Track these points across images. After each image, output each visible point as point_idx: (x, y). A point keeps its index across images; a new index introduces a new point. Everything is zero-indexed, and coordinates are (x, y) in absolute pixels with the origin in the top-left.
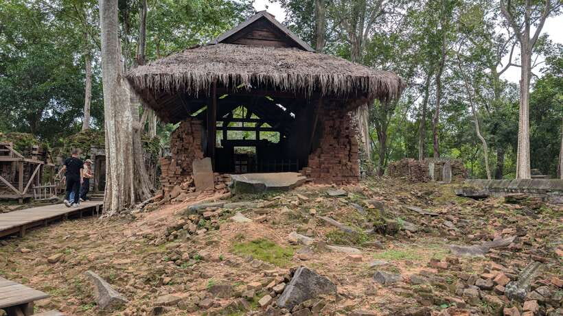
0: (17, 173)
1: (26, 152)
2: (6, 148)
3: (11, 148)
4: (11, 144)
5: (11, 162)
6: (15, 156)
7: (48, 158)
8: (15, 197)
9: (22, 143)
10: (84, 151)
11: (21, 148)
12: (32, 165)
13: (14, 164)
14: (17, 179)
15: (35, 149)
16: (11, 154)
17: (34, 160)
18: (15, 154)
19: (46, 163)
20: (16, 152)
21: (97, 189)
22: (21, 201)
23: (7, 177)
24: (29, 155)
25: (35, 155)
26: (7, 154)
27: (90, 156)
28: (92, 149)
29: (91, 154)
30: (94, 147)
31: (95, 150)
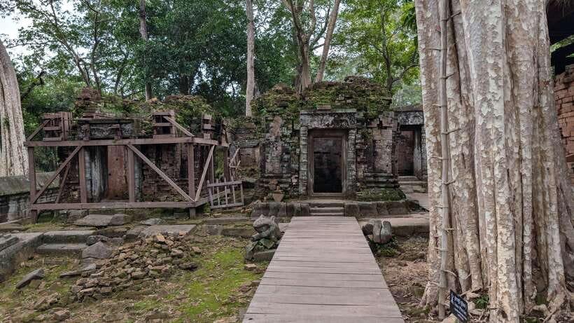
0: (184, 162)
1: (194, 126)
2: (165, 121)
3: (173, 120)
4: (172, 113)
5: (174, 145)
6: (180, 134)
7: (222, 134)
8: (183, 205)
9: (187, 112)
10: (287, 121)
11: (187, 121)
12: (202, 147)
13: (179, 146)
14: (183, 173)
15: (206, 121)
16: (173, 131)
17: (206, 140)
18: (178, 130)
19: (220, 143)
20: (180, 127)
21: (312, 190)
22: (193, 213)
23: (170, 169)
24: (199, 132)
25: (207, 131)
26: (166, 130)
27: (299, 131)
28: (302, 117)
29: (301, 126)
30: (306, 113)
31: (308, 118)
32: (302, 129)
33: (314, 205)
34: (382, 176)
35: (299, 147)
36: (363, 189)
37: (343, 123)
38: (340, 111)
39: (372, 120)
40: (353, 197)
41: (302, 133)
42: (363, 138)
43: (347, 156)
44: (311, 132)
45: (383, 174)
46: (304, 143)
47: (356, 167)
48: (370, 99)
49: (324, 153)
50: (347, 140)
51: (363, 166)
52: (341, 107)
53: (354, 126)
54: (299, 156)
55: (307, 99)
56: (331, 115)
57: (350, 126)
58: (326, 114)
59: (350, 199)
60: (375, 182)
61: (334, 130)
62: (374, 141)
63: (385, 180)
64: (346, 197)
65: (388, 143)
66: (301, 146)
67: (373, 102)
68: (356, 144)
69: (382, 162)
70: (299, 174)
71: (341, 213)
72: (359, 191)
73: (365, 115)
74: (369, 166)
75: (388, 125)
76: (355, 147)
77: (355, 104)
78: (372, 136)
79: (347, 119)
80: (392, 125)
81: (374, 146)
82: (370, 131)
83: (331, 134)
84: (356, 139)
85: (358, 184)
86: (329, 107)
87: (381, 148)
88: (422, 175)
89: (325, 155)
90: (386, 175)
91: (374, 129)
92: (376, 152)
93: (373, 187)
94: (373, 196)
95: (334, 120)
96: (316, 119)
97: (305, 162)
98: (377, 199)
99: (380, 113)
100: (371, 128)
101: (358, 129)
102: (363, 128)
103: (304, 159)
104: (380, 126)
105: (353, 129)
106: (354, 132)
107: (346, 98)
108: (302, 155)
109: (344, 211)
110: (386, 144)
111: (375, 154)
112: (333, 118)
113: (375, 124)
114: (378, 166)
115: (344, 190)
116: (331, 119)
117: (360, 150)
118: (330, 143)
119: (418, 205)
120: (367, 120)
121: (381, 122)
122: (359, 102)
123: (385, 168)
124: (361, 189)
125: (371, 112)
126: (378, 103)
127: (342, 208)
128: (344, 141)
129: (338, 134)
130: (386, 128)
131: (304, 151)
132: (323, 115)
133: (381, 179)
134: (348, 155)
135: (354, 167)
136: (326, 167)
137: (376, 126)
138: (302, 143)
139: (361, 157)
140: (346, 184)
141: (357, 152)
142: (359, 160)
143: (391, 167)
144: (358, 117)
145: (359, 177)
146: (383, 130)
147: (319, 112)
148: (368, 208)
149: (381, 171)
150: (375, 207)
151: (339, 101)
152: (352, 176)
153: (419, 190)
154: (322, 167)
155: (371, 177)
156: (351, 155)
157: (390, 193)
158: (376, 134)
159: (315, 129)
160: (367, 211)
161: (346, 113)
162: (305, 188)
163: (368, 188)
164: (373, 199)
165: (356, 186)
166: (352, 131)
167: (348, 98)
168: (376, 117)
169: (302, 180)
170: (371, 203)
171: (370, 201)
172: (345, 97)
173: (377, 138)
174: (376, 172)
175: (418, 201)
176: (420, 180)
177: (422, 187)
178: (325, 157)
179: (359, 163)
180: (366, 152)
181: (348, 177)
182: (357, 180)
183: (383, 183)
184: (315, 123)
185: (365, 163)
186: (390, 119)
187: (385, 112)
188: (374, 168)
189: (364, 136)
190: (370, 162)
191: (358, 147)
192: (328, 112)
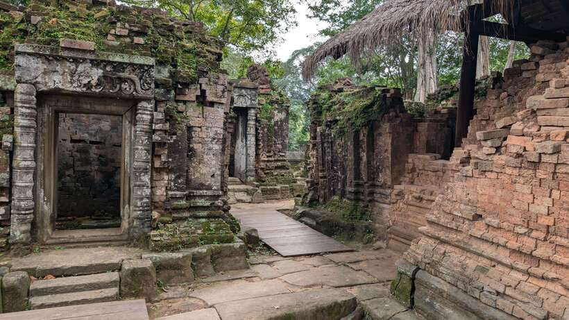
21: (49, 229)
27: (12, 92)
28: (19, 60)
29: (19, 82)
30: (30, 50)
31: (37, 66)
32: (20, 88)
33: (42, 274)
34: (201, 196)
35: (12, 133)
36: (165, 223)
37: (125, 86)
38: (118, 59)
39: (186, 85)
40: (143, 242)
41: (18, 97)
42: (167, 120)
43: (132, 155)
44: (43, 97)
45: (205, 192)
46: (25, 122)
47: (152, 179)
48: (183, 46)
49: (92, 142)
50: (134, 122)
51: (166, 177)
52: (121, 50)
53: (149, 94)
54: (11, 154)
55: (36, 19)
56: (96, 63)
57: (141, 93)
58: (84, 60)
59: (135, 246)
60: (189, 209)
61: (103, 98)
62: (190, 128)
63: (208, 204)
64: (129, 241)
65: (216, 133)
66: (17, 130)
67: (188, 51)
68: (154, 131)
69: (204, 170)
70: (10, 195)
71: (114, 291)
72: (157, 228)
73: (172, 75)
74: (178, 177)
75: (215, 100)
76: (150, 138)
77: (152, 49)
78: (186, 118)
79: (133, 76)
80: (224, 101)
81: (190, 138)
82: (181, 107)
83: (98, 108)
84: (152, 122)
85: (155, 214)
86: (90, 45)
87: (203, 143)
88: (247, 177)
89: (94, 147)
90: (209, 193)
91: (189, 105)
92: (191, 150)
93: (185, 219)
94: (185, 238)
95: (105, 77)
96: (58, 68)
97: (27, 168)
98: (194, 244)
99: (203, 73)
100: (185, 102)
101: (157, 102)
102: (168, 100)
103: (23, 159)
104: (202, 100)
105: (148, 100)
106: (150, 106)
107: (132, 34)
108: (18, 151)
109: (118, 283)
110: (212, 135)
111: (191, 153)
112: (100, 72)
113: (192, 94)
114: (195, 176)
115: (125, 224)
116: (97, 73)
117: (162, 144)
118: (106, 125)
119: (258, 238)
120: (178, 85)
121: (203, 92)
122: (161, 47)
123: (210, 181)
124: (161, 225)
125: (185, 71)
126: (198, 54)
127: (115, 276)
128: (126, 123)
129: (113, 108)
130: (212, 104)
131: (25, 141)
132: (76, 61)
133: (201, 202)
134: (135, 154)
135: (146, 179)
136: (96, 168)
137: (194, 99)
138: (20, 121)
139: (163, 158)
140: (130, 213)
141: (154, 149)
142: (157, 164)
143: (219, 178)
144: (158, 76)
145: (156, 199)
146: (207, 109)
147: (65, 54)
148: (175, 266)
149: (201, 186)
150: (189, 262)
151: (118, 37)
152: (142, 199)
153: (244, 198)
154: (88, 168)
155: (181, 198)
156: (142, 154)
157: (217, 229)
158: (193, 114)
159: (56, 93)
160: (172, 273)
161: (131, 64)
162: (27, 227)
163: (174, 220)
164: (186, 245)
165: (152, 220)
166: (144, 104)
167: (139, 34)
168: (194, 81)
169: (19, 208)
170: (180, 255)
171: (178, 250)
172: (130, 30)
173: (195, 122)
174: (190, 187)
175: (255, 230)
176: (243, 183)
177: (248, 194)
178: (94, 150)
179: (159, 170)
180: (173, 149)
181: (132, 202)
182: (153, 204)
183: (203, 208)
184: (57, 78)
185: (169, 171)
186: (220, 88)
187: (211, 74)
188: (188, 181)
189: (169, 117)
190: (180, 169)
191: (156, 137)
192: (88, 56)
